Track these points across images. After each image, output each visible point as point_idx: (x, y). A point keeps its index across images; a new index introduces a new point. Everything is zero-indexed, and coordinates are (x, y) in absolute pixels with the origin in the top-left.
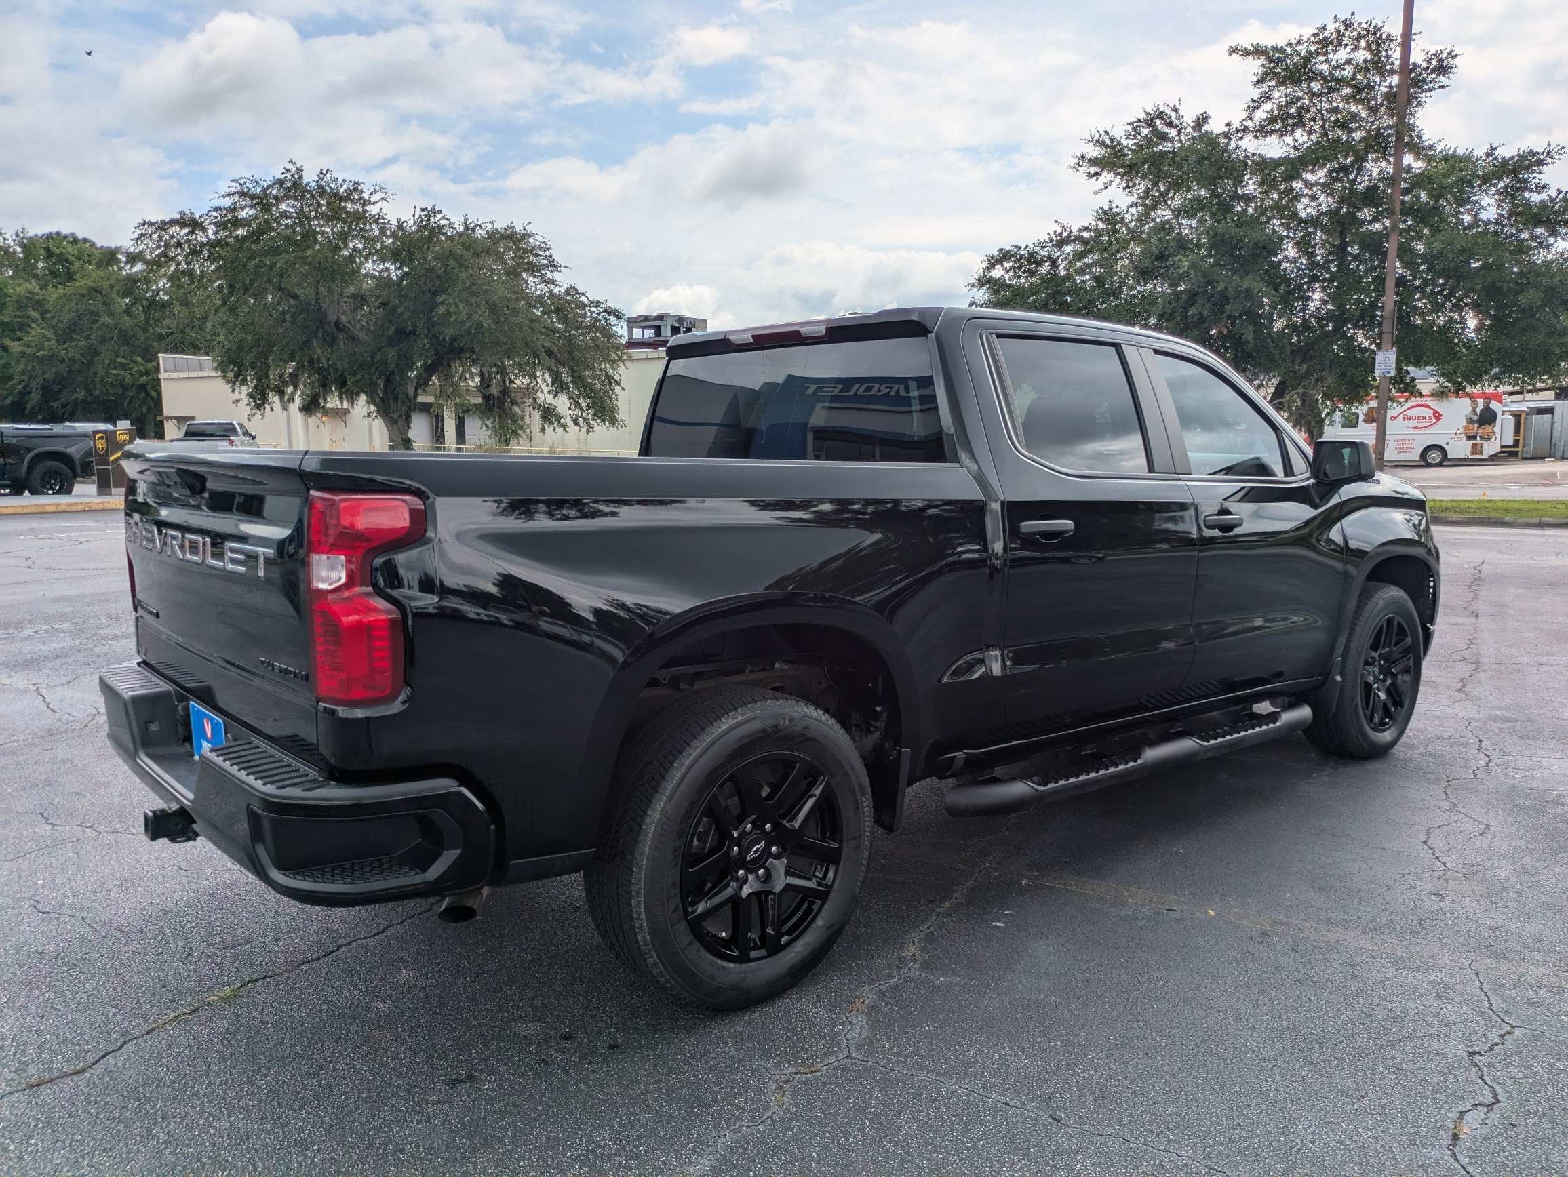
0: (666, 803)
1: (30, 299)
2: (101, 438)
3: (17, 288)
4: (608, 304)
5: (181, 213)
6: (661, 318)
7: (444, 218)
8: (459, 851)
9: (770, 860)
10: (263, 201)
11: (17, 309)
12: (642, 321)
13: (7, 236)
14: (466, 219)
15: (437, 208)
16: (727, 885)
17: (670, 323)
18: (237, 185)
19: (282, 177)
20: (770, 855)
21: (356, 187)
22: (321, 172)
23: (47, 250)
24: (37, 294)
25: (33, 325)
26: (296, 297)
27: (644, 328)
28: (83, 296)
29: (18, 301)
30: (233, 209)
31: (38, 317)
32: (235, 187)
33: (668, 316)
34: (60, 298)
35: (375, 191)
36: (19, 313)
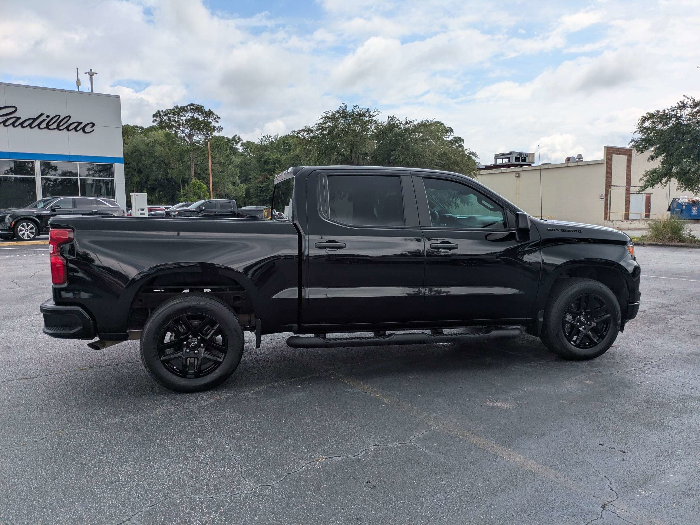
0: (151, 324)
1: (277, 160)
2: (266, 211)
3: (273, 156)
4: (470, 150)
5: (306, 126)
6: (510, 154)
7: (398, 120)
8: (82, 327)
9: (200, 348)
10: (333, 119)
11: (273, 164)
12: (501, 156)
13: (272, 138)
14: (406, 120)
15: (395, 116)
16: (180, 352)
17: (514, 156)
18: (325, 114)
19: (339, 110)
20: (200, 346)
21: (368, 111)
22: (354, 106)
23: (284, 141)
24: (279, 158)
25: (277, 170)
26: (344, 155)
27: (503, 159)
28: (293, 158)
29: (273, 161)
30: (323, 124)
31: (279, 166)
32: (324, 115)
33: (514, 152)
34: (285, 159)
35: (375, 111)
36: (273, 165)
